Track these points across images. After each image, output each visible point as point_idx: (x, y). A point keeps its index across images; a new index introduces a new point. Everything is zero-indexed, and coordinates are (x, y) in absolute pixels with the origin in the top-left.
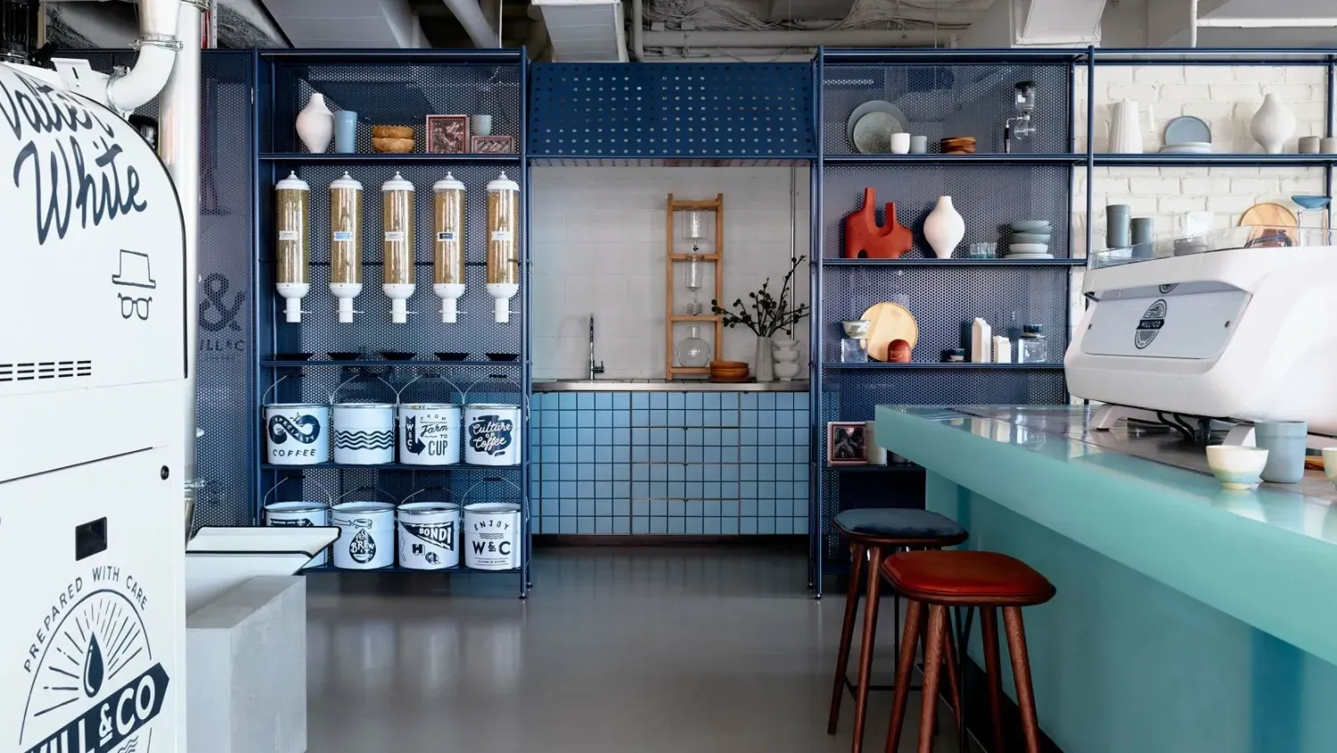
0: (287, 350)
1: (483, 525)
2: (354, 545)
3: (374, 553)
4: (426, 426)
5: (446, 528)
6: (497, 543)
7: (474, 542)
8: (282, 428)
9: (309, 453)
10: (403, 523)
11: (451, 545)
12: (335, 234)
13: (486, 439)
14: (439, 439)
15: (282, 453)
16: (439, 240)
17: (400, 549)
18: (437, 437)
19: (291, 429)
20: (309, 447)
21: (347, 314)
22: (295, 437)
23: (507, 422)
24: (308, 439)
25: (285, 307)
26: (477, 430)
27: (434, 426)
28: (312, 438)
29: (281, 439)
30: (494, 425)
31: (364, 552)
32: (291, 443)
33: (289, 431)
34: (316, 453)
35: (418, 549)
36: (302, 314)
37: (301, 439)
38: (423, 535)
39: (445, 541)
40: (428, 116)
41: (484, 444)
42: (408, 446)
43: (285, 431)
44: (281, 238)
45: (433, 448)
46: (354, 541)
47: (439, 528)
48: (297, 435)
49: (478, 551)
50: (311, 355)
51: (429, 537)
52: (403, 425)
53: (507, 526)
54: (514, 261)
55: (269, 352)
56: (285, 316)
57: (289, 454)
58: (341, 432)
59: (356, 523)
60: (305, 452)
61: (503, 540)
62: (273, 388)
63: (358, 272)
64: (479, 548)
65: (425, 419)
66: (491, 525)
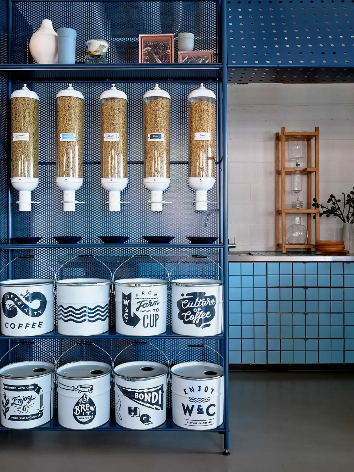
0: (19, 235)
1: (192, 390)
2: (77, 408)
3: (94, 415)
4: (141, 302)
5: (157, 391)
6: (204, 406)
7: (183, 405)
8: (13, 304)
9: (37, 326)
10: (119, 387)
11: (161, 406)
12: (61, 135)
13: (194, 314)
14: (152, 313)
15: (13, 326)
16: (149, 140)
17: (117, 409)
18: (150, 311)
19: (21, 305)
20: (37, 320)
21: (70, 204)
22: (25, 312)
23: (212, 297)
24: (37, 313)
25: (18, 199)
26: (185, 305)
27: (148, 302)
28: (40, 312)
29: (12, 313)
30: (201, 300)
31: (86, 415)
32: (21, 317)
33: (20, 307)
34: (43, 325)
35: (133, 411)
36: (32, 204)
37: (30, 313)
38: (138, 399)
39: (157, 403)
40: (140, 35)
41: (192, 317)
42: (124, 319)
43: (16, 306)
44: (14, 139)
45: (147, 321)
46: (77, 404)
47: (151, 393)
48: (26, 310)
49: (188, 412)
50: (40, 238)
51: (143, 401)
52: (119, 299)
53: (213, 390)
54: (213, 158)
55: (5, 237)
56: (18, 205)
57: (19, 327)
58: (65, 307)
59: (79, 388)
60: (33, 325)
61: (209, 403)
62: (8, 266)
63: (79, 168)
64: (188, 410)
65: (141, 296)
66: (199, 390)
